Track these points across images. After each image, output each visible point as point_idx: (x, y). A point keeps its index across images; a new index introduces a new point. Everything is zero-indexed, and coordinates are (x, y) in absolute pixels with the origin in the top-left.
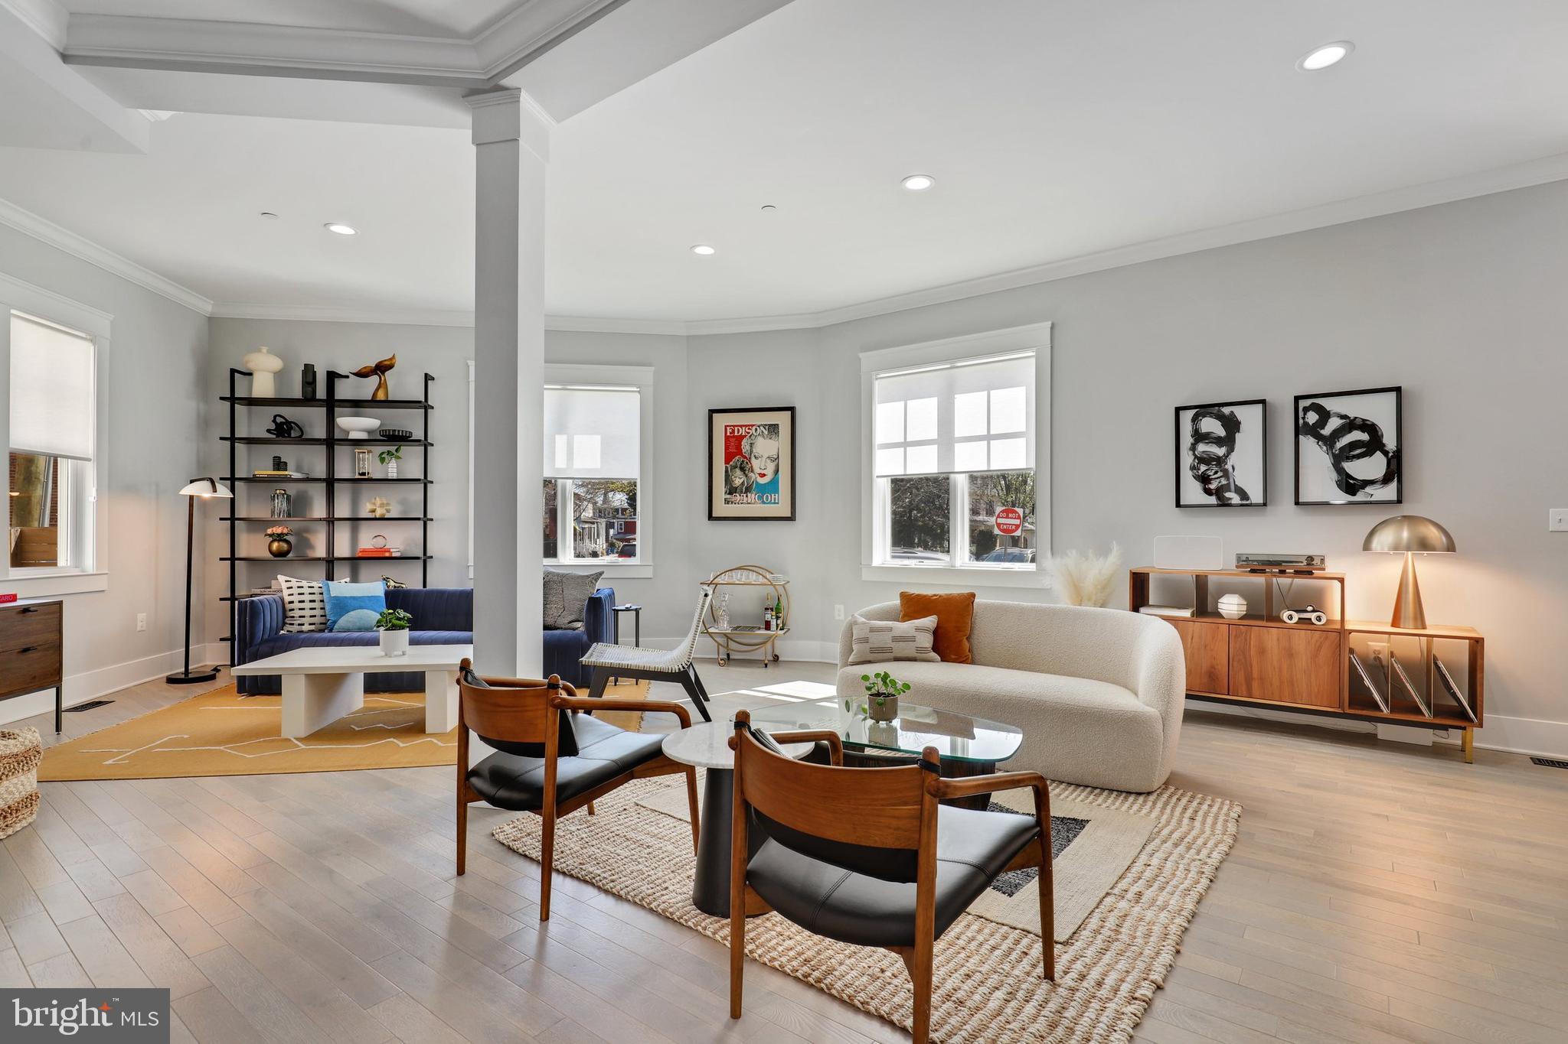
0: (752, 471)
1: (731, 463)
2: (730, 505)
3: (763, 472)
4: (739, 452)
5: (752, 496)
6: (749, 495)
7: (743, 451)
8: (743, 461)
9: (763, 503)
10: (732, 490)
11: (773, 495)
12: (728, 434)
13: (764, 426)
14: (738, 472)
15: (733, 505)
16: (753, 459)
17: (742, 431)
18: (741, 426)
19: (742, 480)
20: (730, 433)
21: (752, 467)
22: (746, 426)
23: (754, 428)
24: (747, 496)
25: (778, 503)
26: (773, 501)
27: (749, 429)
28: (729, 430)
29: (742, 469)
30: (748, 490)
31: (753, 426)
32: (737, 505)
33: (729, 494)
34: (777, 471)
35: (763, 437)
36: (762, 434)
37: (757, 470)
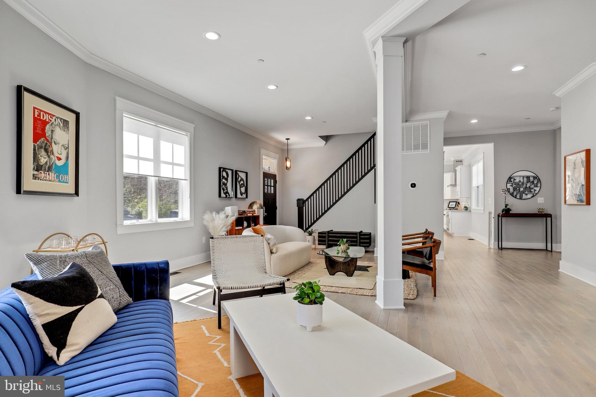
0: (53, 154)
1: (38, 143)
2: (37, 181)
3: (59, 156)
4: (44, 135)
5: (52, 175)
6: (50, 173)
7: (47, 135)
8: (46, 144)
9: (60, 181)
10: (38, 168)
11: (65, 176)
12: (36, 116)
13: (61, 119)
14: (43, 153)
15: (39, 181)
16: (53, 144)
17: (46, 118)
18: (46, 113)
19: (45, 160)
20: (38, 116)
21: (52, 150)
22: (49, 114)
23: (54, 118)
24: (49, 174)
25: (68, 183)
26: (65, 181)
27: (51, 117)
28: (36, 113)
29: (46, 150)
30: (50, 169)
31: (54, 116)
32: (42, 181)
33: (36, 170)
34: (67, 158)
35: (60, 128)
36: (59, 125)
37: (56, 154)
